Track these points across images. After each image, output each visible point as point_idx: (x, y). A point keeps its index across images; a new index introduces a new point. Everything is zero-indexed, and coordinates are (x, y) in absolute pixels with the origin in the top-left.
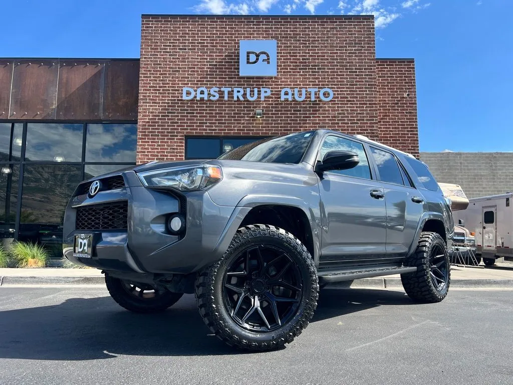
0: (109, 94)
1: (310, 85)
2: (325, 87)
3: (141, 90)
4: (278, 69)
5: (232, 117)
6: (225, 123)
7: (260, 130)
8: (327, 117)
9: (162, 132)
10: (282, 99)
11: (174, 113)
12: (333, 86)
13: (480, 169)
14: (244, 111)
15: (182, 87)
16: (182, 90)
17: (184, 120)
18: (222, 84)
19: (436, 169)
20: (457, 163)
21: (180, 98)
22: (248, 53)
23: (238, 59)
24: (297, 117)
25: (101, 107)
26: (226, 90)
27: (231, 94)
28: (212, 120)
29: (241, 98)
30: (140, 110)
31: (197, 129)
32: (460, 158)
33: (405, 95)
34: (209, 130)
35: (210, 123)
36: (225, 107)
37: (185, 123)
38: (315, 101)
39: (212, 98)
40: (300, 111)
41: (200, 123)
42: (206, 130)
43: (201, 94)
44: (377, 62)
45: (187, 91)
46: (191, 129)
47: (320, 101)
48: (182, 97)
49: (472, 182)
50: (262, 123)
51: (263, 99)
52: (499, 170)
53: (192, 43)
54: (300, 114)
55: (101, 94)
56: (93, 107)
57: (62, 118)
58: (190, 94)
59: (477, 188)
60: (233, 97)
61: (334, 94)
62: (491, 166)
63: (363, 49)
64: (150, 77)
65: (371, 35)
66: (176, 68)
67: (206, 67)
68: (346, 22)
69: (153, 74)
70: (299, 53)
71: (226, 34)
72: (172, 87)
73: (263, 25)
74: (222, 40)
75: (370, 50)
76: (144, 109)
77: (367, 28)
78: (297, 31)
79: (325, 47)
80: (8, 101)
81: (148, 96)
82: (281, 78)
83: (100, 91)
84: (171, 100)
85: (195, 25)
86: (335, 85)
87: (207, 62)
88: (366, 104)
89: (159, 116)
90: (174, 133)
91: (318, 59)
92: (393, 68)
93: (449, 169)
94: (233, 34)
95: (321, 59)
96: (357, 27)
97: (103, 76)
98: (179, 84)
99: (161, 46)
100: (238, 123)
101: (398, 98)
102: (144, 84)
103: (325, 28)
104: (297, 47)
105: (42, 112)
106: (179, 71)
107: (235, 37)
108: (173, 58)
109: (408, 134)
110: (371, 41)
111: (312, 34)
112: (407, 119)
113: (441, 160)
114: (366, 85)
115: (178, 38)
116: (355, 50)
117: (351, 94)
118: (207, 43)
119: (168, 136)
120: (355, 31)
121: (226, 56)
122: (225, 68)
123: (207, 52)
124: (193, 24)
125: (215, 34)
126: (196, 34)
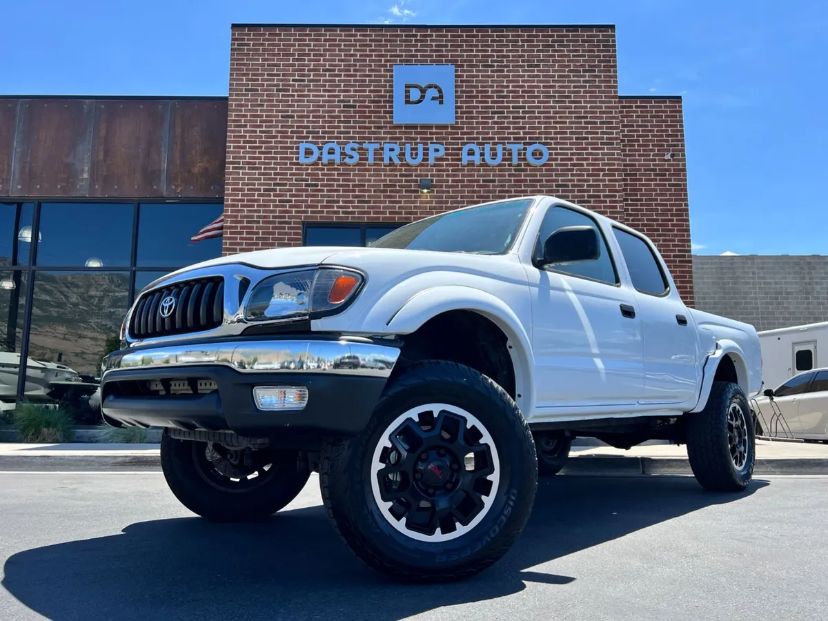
0: (178, 155)
1: (509, 139)
3: (231, 147)
4: (457, 113)
5: (382, 191)
6: (369, 202)
7: (428, 213)
8: (539, 191)
9: (265, 217)
11: (285, 185)
12: (549, 141)
13: (786, 283)
14: (401, 181)
15: (299, 143)
16: (298, 148)
17: (302, 196)
18: (364, 138)
19: (713, 283)
21: (294, 161)
23: (391, 97)
24: (489, 191)
25: (164, 176)
28: (348, 196)
30: (230, 179)
31: (323, 212)
32: (753, 264)
33: (668, 157)
34: (343, 213)
35: (344, 202)
36: (370, 175)
37: (302, 201)
38: (519, 165)
40: (494, 181)
41: (328, 202)
42: (337, 212)
44: (620, 102)
46: (312, 212)
47: (528, 165)
48: (297, 158)
49: (772, 303)
50: (431, 202)
52: (817, 283)
53: (315, 70)
54: (494, 186)
55: (164, 156)
56: (150, 176)
57: (99, 195)
59: (781, 313)
61: (551, 154)
62: (803, 278)
63: (597, 79)
64: (246, 126)
65: (610, 56)
66: (288, 111)
67: (337, 109)
68: (568, 36)
69: (250, 121)
70: (492, 87)
71: (371, 56)
72: (281, 142)
73: (431, 41)
74: (364, 66)
75: (609, 82)
76: (233, 179)
77: (604, 46)
78: (487, 51)
79: (534, 76)
80: (9, 166)
81: (241, 158)
82: (463, 128)
83: (163, 149)
84: (278, 164)
85: (320, 40)
86: (552, 138)
87: (339, 101)
88: (604, 170)
89: (259, 190)
90: (284, 217)
91: (524, 97)
92: (647, 112)
93: (735, 283)
94: (382, 56)
95: (529, 97)
96: (586, 44)
97: (166, 125)
98: (292, 137)
99: (263, 75)
100: (390, 202)
101: (655, 160)
102: (235, 137)
103: (534, 46)
104: (488, 76)
105: (64, 184)
106: (293, 117)
107: (386, 61)
108: (283, 96)
109: (672, 220)
110: (611, 67)
111: (513, 56)
112: (670, 195)
113: (722, 269)
114: (603, 138)
115: (291, 62)
116: (584, 82)
117: (579, 154)
118: (339, 70)
119: (274, 222)
120: (583, 51)
121: (370, 91)
122: (370, 112)
123: (339, 86)
124: (316, 40)
125: (352, 55)
126: (321, 55)
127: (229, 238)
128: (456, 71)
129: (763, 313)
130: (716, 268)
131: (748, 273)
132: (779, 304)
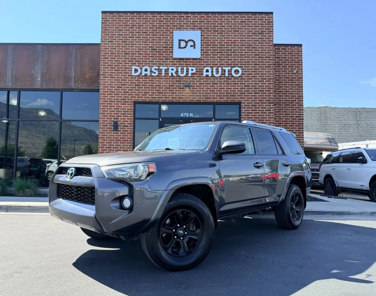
0: (79, 70)
1: (224, 64)
2: (236, 67)
3: (102, 68)
5: (168, 88)
6: (163, 93)
7: (188, 98)
8: (237, 88)
9: (117, 99)
10: (204, 75)
11: (126, 85)
12: (242, 66)
13: (349, 120)
14: (176, 84)
15: (132, 66)
16: (131, 68)
17: (133, 90)
18: (160, 64)
19: (316, 120)
20: (332, 116)
21: (130, 74)
22: (180, 40)
23: (173, 45)
24: (215, 89)
25: (73, 79)
26: (164, 68)
27: (166, 71)
28: (153, 90)
29: (175, 75)
31: (142, 97)
32: (334, 111)
33: (295, 72)
34: (151, 98)
35: (152, 93)
36: (163, 81)
37: (134, 92)
38: (228, 77)
39: (153, 74)
40: (217, 84)
41: (144, 93)
42: (149, 97)
43: (145, 71)
44: (274, 47)
45: (135, 69)
46: (138, 97)
47: (232, 76)
49: (342, 129)
50: (190, 93)
51: (190, 75)
53: (139, 33)
54: (217, 86)
55: (73, 70)
56: (67, 79)
57: (45, 87)
58: (137, 71)
59: (346, 134)
60: (168, 74)
61: (242, 72)
62: (357, 118)
63: (264, 37)
64: (108, 58)
65: (271, 27)
66: (127, 51)
67: (148, 51)
68: (252, 17)
69: (110, 56)
70: (217, 40)
71: (164, 26)
72: (124, 66)
73: (191, 19)
74: (161, 31)
75: (270, 38)
76: (103, 82)
77: (268, 22)
78: (216, 24)
79: (236, 36)
80: (6, 75)
81: (106, 72)
82: (204, 60)
83: (72, 68)
84: (123, 75)
85: (141, 19)
86: (243, 64)
87: (149, 47)
88: (266, 79)
89: (115, 87)
90: (126, 99)
91: (231, 45)
92: (286, 51)
93: (326, 120)
94: (168, 26)
95: (233, 45)
96: (260, 21)
97: (73, 56)
98: (129, 63)
99: (116, 35)
100: (172, 93)
101: (289, 73)
102: (104, 63)
103: (236, 22)
104: (216, 36)
105: (30, 83)
106: (129, 54)
107: (170, 28)
108: (125, 44)
109: (296, 101)
110: (271, 31)
111: (227, 26)
112: (295, 89)
114: (266, 65)
115: (128, 29)
116: (259, 38)
117: (255, 72)
118: (150, 33)
119: (121, 102)
120: (259, 24)
121: (163, 42)
122: (163, 52)
123: (149, 40)
124: (139, 19)
125: (155, 26)
126: (141, 26)
127: (102, 109)
128: (201, 33)
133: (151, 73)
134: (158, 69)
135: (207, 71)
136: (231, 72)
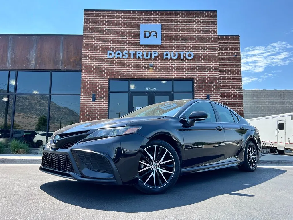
0: (65, 55)
1: (180, 50)
2: (189, 51)
3: (84, 52)
4: (162, 41)
5: (136, 68)
6: (132, 72)
7: (152, 75)
8: (190, 68)
9: (96, 77)
10: (164, 58)
11: (103, 65)
14: (142, 64)
15: (107, 51)
16: (107, 53)
17: (108, 69)
18: (130, 49)
19: (250, 99)
21: (106, 57)
22: (145, 31)
23: (139, 35)
24: (173, 68)
25: (60, 62)
26: (132, 53)
27: (135, 55)
28: (124, 70)
29: (141, 57)
30: (83, 63)
31: (115, 75)
32: (264, 92)
33: (235, 56)
34: (123, 75)
35: (123, 72)
36: (132, 62)
37: (108, 71)
38: (183, 59)
40: (175, 64)
41: (117, 71)
42: (121, 75)
43: (118, 55)
44: (218, 37)
45: (110, 53)
46: (112, 75)
47: (186, 59)
48: (107, 56)
49: (270, 106)
50: (153, 72)
51: (153, 58)
52: (286, 100)
53: (113, 26)
54: (174, 66)
55: (61, 55)
56: (56, 62)
57: (38, 68)
58: (112, 55)
59: (274, 110)
60: (136, 57)
61: (194, 55)
62: (281, 98)
63: (210, 29)
64: (89, 45)
65: (215, 21)
66: (103, 40)
67: (121, 39)
68: (201, 14)
69: (90, 43)
70: (174, 32)
71: (132, 21)
72: (101, 51)
73: (153, 16)
74: (130, 24)
75: (215, 30)
76: (85, 63)
77: (213, 18)
78: (173, 19)
79: (189, 28)
80: (7, 59)
81: (87, 56)
82: (164, 46)
83: (60, 53)
84: (100, 58)
85: (115, 15)
86: (195, 50)
87: (121, 37)
88: (212, 61)
89: (94, 67)
90: (102, 77)
91: (185, 35)
92: (227, 40)
94: (136, 21)
95: (187, 35)
96: (207, 17)
97: (61, 45)
98: (105, 49)
99: (95, 27)
100: (139, 72)
101: (230, 57)
102: (85, 49)
103: (188, 18)
104: (173, 28)
105: (26, 65)
106: (105, 42)
107: (137, 23)
108: (102, 34)
109: (236, 78)
110: (215, 25)
111: (181, 21)
112: (235, 69)
113: (253, 94)
114: (212, 50)
115: (105, 23)
116: (206, 30)
117: (204, 55)
118: (121, 26)
119: (99, 79)
120: (206, 19)
121: (132, 33)
122: (132, 40)
123: (121, 31)
124: (113, 15)
125: (126, 21)
126: (115, 21)
127: (83, 84)
128: (162, 26)
129: (267, 110)
130: (251, 94)
131: (262, 96)
132: (273, 106)
133: (123, 56)
134: (128, 53)
135: (167, 55)
136: (185, 55)
